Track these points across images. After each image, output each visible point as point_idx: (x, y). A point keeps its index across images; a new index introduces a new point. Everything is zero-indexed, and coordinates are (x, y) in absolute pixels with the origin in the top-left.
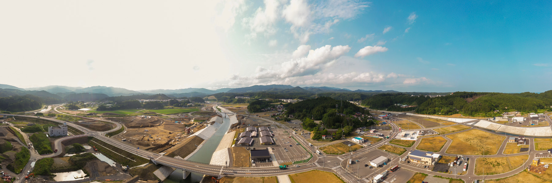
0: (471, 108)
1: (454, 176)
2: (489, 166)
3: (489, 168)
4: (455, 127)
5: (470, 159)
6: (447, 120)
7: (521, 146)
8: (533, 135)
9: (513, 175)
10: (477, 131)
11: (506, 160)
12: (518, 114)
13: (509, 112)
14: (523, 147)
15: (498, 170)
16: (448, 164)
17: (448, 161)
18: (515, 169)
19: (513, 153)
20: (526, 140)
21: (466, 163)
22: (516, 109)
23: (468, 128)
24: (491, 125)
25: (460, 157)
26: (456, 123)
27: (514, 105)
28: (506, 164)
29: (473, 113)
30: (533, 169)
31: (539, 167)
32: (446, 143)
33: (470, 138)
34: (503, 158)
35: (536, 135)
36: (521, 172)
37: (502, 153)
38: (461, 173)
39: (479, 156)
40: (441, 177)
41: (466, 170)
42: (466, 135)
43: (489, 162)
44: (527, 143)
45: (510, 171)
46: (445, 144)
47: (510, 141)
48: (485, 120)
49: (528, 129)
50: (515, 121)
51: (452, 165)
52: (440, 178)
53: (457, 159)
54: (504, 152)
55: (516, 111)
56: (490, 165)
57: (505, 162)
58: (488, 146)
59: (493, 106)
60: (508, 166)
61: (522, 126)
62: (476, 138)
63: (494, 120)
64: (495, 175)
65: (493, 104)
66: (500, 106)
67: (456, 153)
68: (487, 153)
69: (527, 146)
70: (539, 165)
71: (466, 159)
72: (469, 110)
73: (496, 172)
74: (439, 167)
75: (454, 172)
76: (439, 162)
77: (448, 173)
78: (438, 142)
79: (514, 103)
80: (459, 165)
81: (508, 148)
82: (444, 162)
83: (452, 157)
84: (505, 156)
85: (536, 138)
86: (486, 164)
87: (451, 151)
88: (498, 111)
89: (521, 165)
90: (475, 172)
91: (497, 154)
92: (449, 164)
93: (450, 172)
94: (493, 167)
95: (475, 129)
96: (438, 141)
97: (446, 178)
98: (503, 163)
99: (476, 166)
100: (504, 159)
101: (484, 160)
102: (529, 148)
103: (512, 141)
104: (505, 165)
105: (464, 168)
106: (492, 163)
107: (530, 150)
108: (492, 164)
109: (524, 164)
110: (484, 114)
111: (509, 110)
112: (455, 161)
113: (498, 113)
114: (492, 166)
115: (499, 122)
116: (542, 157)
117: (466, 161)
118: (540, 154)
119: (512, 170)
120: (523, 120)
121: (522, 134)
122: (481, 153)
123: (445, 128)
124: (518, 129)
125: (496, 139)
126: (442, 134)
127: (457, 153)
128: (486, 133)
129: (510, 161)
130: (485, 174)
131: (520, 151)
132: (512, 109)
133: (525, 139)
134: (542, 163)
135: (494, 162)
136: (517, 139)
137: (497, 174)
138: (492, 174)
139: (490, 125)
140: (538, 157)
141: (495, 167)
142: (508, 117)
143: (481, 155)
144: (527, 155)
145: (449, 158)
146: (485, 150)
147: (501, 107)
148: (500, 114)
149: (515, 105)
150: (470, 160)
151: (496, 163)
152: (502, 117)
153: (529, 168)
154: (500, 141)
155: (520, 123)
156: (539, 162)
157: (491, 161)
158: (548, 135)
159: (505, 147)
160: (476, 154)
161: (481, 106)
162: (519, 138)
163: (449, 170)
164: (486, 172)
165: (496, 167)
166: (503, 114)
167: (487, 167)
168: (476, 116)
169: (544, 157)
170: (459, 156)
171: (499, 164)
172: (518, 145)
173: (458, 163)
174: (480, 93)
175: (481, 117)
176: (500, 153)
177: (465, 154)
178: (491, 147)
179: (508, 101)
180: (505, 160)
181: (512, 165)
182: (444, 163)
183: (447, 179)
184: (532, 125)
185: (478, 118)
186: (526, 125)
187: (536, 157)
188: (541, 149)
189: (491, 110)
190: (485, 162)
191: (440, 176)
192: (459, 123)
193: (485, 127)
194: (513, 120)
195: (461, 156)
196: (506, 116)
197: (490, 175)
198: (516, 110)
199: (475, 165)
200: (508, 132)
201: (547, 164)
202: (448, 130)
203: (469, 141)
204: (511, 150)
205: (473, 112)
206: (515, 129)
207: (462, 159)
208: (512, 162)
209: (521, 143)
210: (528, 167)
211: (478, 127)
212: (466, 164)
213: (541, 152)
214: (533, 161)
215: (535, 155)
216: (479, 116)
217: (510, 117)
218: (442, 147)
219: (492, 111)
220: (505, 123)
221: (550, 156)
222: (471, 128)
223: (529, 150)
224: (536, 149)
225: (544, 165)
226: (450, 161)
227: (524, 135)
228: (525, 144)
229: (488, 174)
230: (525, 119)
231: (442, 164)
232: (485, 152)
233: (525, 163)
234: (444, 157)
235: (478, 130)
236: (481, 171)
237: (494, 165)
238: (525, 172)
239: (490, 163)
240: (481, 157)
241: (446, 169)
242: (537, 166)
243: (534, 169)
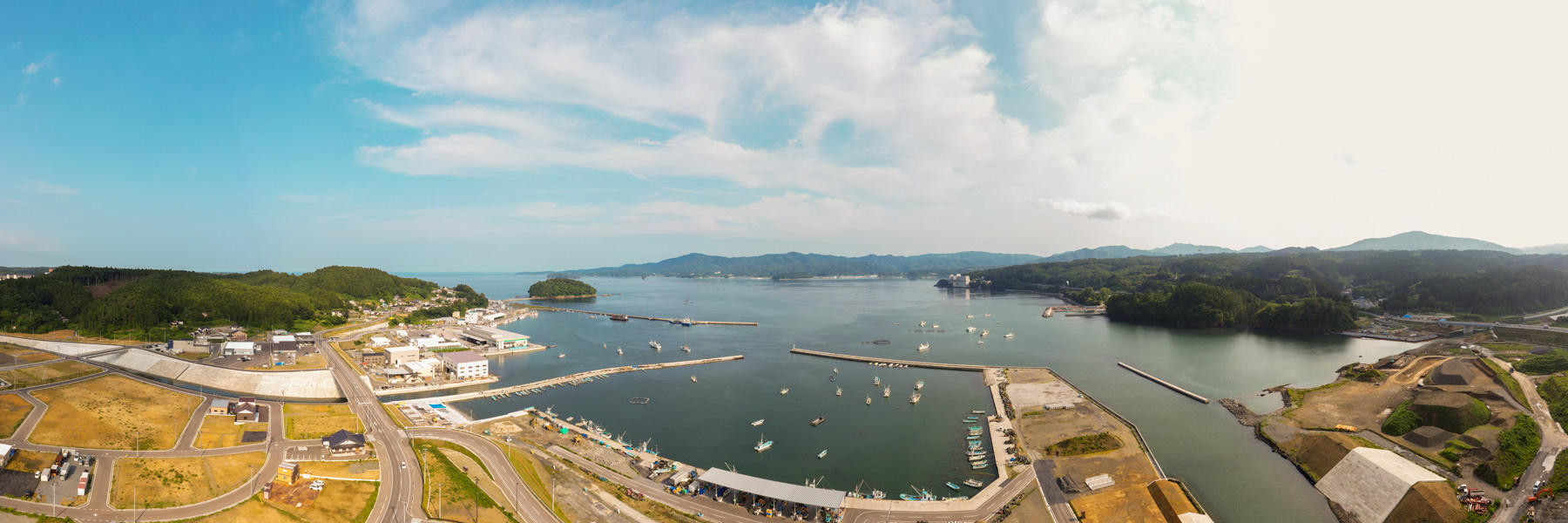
0: (105, 314)
1: (51, 509)
2: (151, 483)
3: (152, 488)
4: (57, 367)
5: (97, 461)
6: (35, 347)
7: (246, 425)
8: (281, 395)
9: (220, 510)
10: (121, 379)
11: (203, 465)
12: (239, 333)
13: (214, 325)
14: (250, 429)
15: (177, 494)
16: (34, 474)
17: (35, 465)
18: (225, 492)
19: (222, 446)
20: (259, 409)
21: (87, 471)
22: (232, 319)
23: (93, 372)
24: (161, 362)
25: (69, 455)
26: (61, 355)
27: (227, 307)
28: (200, 476)
29: (111, 327)
30: (279, 494)
31: (296, 487)
32: (28, 413)
33: (98, 399)
34: (192, 460)
35: (288, 394)
36: (243, 500)
37: (191, 446)
38: (70, 499)
39: (124, 454)
40: (13, 512)
41: (86, 492)
42: (88, 391)
43: (151, 469)
44: (263, 418)
45: (212, 498)
46: (26, 417)
47: (213, 409)
48: (143, 348)
49: (266, 376)
50: (230, 354)
51: (44, 478)
52: (11, 515)
53: (61, 460)
54: (195, 443)
55: (234, 326)
56: (154, 479)
57: (197, 470)
58: (150, 425)
59: (167, 308)
60: (208, 482)
61: (249, 369)
62: (116, 402)
63: (168, 348)
64: (168, 508)
65: (167, 302)
66: (186, 309)
67: (56, 443)
68: (146, 443)
69: (262, 427)
70: (296, 483)
71: (87, 461)
72: (97, 318)
73: (172, 501)
74: (7, 483)
75: (52, 496)
76: (9, 468)
77: (34, 499)
78: (7, 410)
79: (228, 302)
80: (67, 476)
81: (207, 430)
82: (22, 467)
83: (46, 455)
84: (197, 453)
85: (288, 404)
86: (143, 476)
87: (44, 438)
88: (181, 323)
89: (245, 481)
90: (111, 500)
91: (175, 447)
92: (38, 473)
93: (38, 496)
94: (164, 484)
95: (115, 375)
96: (7, 408)
97: (27, 514)
98: (193, 475)
99: (114, 482)
100: (197, 462)
101: (137, 466)
102: (269, 432)
103: (219, 410)
104: (199, 481)
105: (81, 487)
106: (162, 475)
107: (272, 439)
108: (160, 477)
109: (253, 479)
110: (141, 332)
111: (214, 322)
112: (55, 467)
113: (181, 328)
114: (159, 482)
115: (184, 356)
116: (306, 458)
117: (86, 466)
118: (300, 449)
119: (217, 495)
120: (252, 351)
121: (249, 392)
122: (130, 445)
123: (29, 370)
124: (239, 375)
125: (172, 404)
126: (18, 386)
127: (60, 444)
128: (146, 386)
129: (212, 470)
130: (139, 505)
131: (243, 441)
132: (220, 317)
133: (257, 406)
134: (306, 476)
135: (165, 472)
136: (234, 405)
137: (174, 505)
138: (161, 507)
139: (157, 363)
140: (295, 458)
141: (168, 485)
142: (209, 340)
143: (129, 450)
144: (262, 453)
145: (38, 456)
146: (142, 436)
147: (191, 313)
148: (188, 331)
149: (231, 308)
150: (97, 463)
151: (174, 474)
152: (192, 342)
153: (267, 490)
154: (186, 410)
155: (244, 360)
156: (296, 472)
157: (158, 468)
158: (322, 396)
159: (199, 429)
160: (116, 445)
161: (133, 307)
162: (240, 404)
163: (37, 492)
164: (142, 500)
165: (173, 485)
166: (196, 334)
167: (147, 485)
168: (117, 338)
169: (312, 458)
170: (67, 450)
171: (180, 477)
172: (236, 423)
173: (64, 472)
174: (130, 270)
175: (132, 339)
176: (185, 445)
177: (83, 445)
178: (160, 426)
179: (211, 295)
180: (199, 467)
181: (220, 481)
182: (22, 470)
183: (30, 516)
184: (279, 364)
185: (122, 342)
186: (261, 366)
187: (289, 458)
188: (303, 436)
189: (161, 320)
190: (142, 469)
191: (10, 508)
192: (67, 357)
193: (144, 369)
194: (222, 349)
195: (73, 452)
196: (203, 339)
197: (153, 509)
198: (234, 322)
199: (111, 479)
200: (208, 385)
201: (320, 479)
202: (35, 375)
203: (97, 410)
204: (215, 437)
205: (109, 326)
206: (230, 377)
207: (76, 460)
208: (219, 471)
209: (245, 418)
210: (266, 488)
211: (123, 370)
212: (85, 475)
213: (302, 444)
214: (279, 471)
215: (285, 453)
216: (125, 336)
217: (214, 341)
218: (19, 425)
219: (162, 324)
220: (200, 359)
221: (328, 456)
222: (101, 370)
223: (269, 439)
224: (287, 435)
225: (309, 482)
226: (41, 467)
227: (256, 393)
228: (257, 420)
229: (148, 506)
230: (259, 349)
231: (18, 473)
232: (141, 440)
233: (256, 476)
234: (23, 454)
235: (124, 377)
236: (128, 498)
237: (166, 480)
238: (255, 503)
239: (156, 473)
240: (130, 455)
241: (28, 488)
242: (290, 484)
243: (281, 494)
